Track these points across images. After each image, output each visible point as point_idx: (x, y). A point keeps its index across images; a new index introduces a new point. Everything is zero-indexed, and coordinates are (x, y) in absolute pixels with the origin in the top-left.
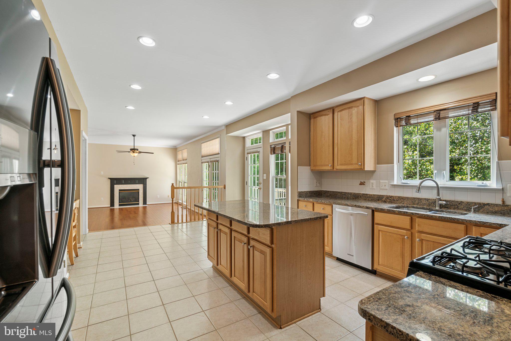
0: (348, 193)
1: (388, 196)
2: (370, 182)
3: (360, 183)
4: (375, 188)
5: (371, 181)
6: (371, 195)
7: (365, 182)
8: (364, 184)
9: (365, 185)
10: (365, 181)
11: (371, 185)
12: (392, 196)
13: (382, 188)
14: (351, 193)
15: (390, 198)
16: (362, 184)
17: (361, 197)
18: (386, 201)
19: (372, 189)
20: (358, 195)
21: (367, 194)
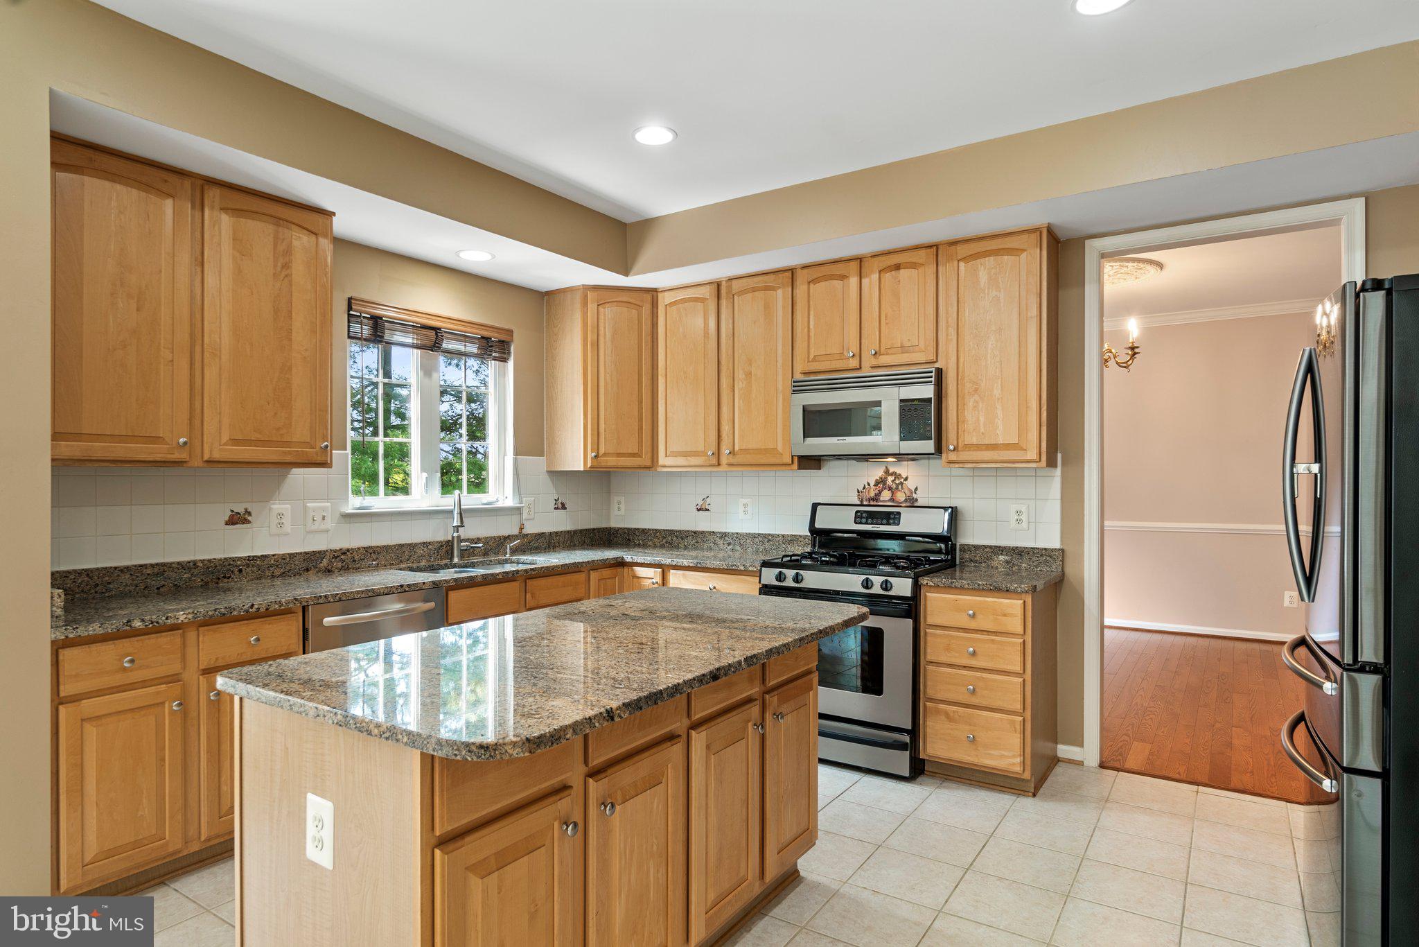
0: (179, 563)
1: (335, 551)
2: (270, 509)
3: (231, 517)
4: (289, 531)
5: (272, 506)
6: (283, 557)
7: (250, 514)
8: (246, 521)
9: (249, 522)
10: (249, 510)
11: (275, 521)
12: (348, 550)
13: (314, 527)
14: (195, 563)
15: (342, 557)
16: (237, 519)
17: (240, 571)
18: (330, 567)
19: (279, 535)
20: (230, 565)
21: (264, 557)
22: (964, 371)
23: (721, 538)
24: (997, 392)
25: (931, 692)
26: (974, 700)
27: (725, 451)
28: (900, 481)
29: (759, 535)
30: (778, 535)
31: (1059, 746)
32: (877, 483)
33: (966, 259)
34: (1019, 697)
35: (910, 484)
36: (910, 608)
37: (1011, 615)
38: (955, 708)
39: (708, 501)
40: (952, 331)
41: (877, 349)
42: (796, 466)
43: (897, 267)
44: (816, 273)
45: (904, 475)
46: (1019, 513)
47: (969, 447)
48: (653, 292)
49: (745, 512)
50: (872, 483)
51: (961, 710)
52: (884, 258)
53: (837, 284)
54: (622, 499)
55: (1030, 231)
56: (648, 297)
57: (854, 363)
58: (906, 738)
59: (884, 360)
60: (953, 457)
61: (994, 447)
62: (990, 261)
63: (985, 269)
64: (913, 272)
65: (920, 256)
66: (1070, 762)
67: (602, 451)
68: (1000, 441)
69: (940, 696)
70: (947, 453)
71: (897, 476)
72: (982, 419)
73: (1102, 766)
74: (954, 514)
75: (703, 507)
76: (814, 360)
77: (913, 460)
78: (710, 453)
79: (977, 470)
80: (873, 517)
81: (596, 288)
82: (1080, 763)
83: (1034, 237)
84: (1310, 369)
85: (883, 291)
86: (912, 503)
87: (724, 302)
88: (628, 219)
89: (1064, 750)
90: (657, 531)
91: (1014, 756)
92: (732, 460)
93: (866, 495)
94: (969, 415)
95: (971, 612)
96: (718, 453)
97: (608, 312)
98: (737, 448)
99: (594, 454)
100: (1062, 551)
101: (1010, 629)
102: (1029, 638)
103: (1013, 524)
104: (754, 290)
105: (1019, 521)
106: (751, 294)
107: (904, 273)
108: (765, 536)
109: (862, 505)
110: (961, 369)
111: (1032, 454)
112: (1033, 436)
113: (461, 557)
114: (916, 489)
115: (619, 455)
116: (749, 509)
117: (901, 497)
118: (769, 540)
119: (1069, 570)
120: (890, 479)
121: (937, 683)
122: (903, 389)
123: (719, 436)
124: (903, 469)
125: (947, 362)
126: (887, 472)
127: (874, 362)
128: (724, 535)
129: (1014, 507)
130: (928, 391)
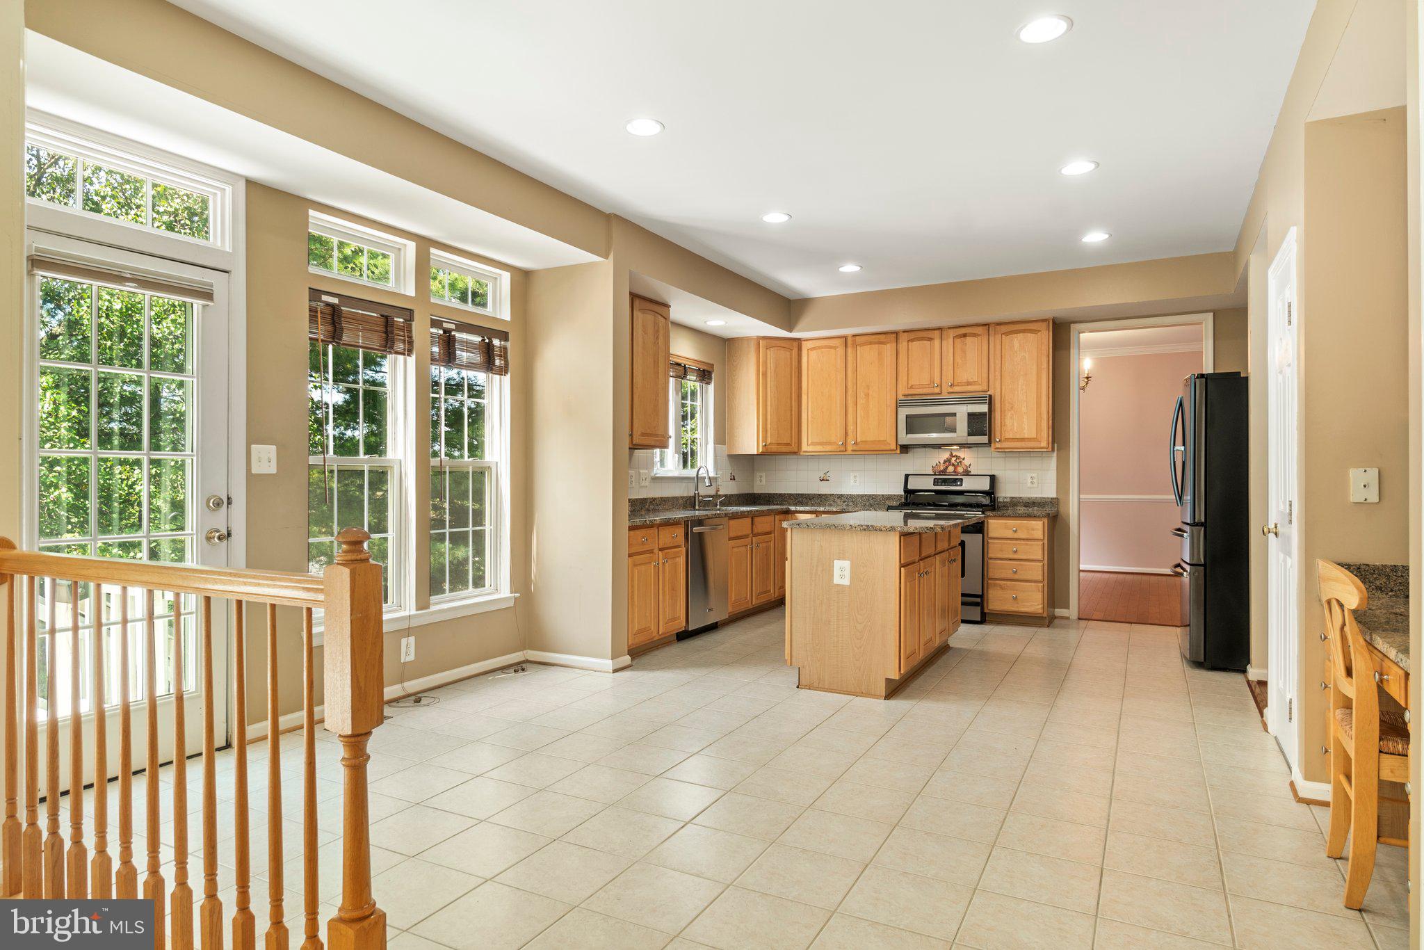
1: (651, 499)
4: (634, 486)
12: (655, 498)
15: (653, 502)
22: (1005, 397)
23: (838, 498)
24: (1024, 409)
25: (991, 575)
26: (1016, 577)
27: (851, 441)
28: (960, 461)
29: (866, 495)
30: (879, 495)
31: (1056, 610)
32: (945, 462)
33: (1007, 334)
34: (1041, 573)
35: (966, 462)
36: (979, 528)
37: (1038, 529)
38: (1005, 582)
39: (828, 474)
40: (998, 374)
41: (952, 382)
42: (898, 451)
43: (965, 336)
44: (912, 336)
45: (962, 457)
46: (1032, 478)
47: (1007, 440)
48: (799, 340)
49: (855, 481)
50: (942, 462)
51: (1009, 583)
52: (958, 329)
53: (927, 343)
54: (763, 474)
55: (1043, 321)
56: (795, 344)
57: (937, 390)
58: (979, 600)
59: (957, 389)
60: (998, 445)
61: (1022, 440)
62: (1021, 336)
63: (1017, 341)
64: (974, 339)
65: (979, 330)
66: (1062, 618)
67: (769, 441)
68: (1026, 436)
69: (996, 576)
70: (995, 443)
71: (957, 457)
72: (1015, 424)
73: (1079, 619)
74: (993, 479)
75: (825, 479)
76: (912, 387)
77: (969, 448)
78: (841, 443)
79: (1008, 453)
80: (945, 481)
81: (765, 338)
82: (1068, 618)
83: (1045, 324)
84: (1181, 405)
85: (956, 349)
86: (967, 473)
87: (849, 350)
88: (791, 297)
89: (1059, 612)
90: (790, 495)
91: (1038, 605)
92: (855, 448)
93: (938, 469)
94: (1008, 422)
95: (1014, 529)
96: (845, 444)
97: (771, 354)
98: (859, 440)
99: (764, 444)
100: (1057, 499)
101: (1036, 537)
102: (1046, 542)
103: (1029, 485)
104: (871, 343)
105: (1032, 483)
106: (869, 346)
107: (968, 339)
108: (870, 496)
109: (935, 475)
110: (1003, 394)
111: (1044, 444)
112: (1045, 434)
113: (699, 506)
114: (970, 465)
115: (779, 444)
116: (858, 479)
117: (960, 469)
118: (873, 498)
119: (1062, 509)
120: (953, 459)
121: (995, 570)
122: (969, 406)
123: (846, 433)
124: (962, 453)
125: (995, 391)
126: (952, 455)
127: (950, 390)
128: (840, 496)
129: (1029, 476)
130: (984, 408)
